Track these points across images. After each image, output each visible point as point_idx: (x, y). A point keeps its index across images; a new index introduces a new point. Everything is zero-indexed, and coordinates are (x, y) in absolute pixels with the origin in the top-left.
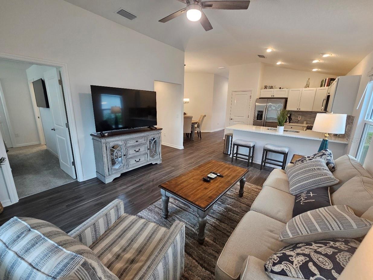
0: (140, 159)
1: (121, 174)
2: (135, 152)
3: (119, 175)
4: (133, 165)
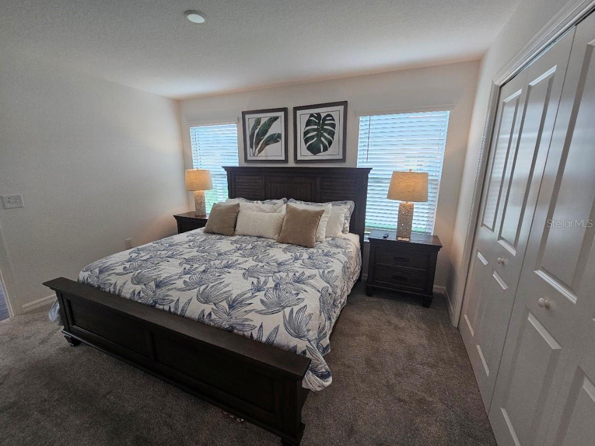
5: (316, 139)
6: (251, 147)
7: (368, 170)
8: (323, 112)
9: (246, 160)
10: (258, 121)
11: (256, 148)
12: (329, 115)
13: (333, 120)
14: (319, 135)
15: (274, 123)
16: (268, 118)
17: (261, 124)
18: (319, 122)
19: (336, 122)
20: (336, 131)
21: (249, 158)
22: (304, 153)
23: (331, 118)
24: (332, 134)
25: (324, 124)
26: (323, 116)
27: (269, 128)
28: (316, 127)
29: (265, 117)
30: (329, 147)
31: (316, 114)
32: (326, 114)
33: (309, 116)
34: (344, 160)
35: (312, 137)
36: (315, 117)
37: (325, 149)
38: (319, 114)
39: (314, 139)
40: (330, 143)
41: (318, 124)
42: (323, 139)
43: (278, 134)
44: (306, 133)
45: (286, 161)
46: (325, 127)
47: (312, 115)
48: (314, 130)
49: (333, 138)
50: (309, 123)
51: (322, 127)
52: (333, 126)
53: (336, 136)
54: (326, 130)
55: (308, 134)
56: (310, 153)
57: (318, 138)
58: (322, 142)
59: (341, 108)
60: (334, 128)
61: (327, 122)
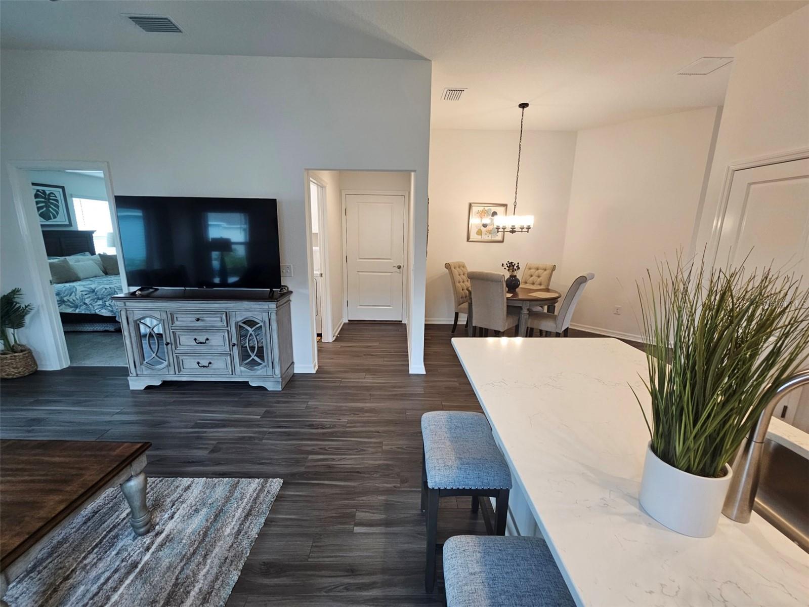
0: (210, 363)
1: (164, 381)
2: (194, 343)
3: (157, 383)
4: (190, 372)
5: (45, 209)
7: (92, 232)
8: (48, 190)
12: (51, 193)
13: (55, 197)
14: (47, 207)
18: (46, 196)
19: (59, 198)
20: (60, 204)
23: (54, 195)
24: (57, 206)
25: (49, 199)
26: (48, 193)
28: (43, 200)
30: (57, 215)
31: (42, 190)
33: (35, 191)
34: (70, 225)
35: (42, 207)
36: (41, 192)
37: (55, 217)
38: (44, 191)
39: (43, 209)
40: (57, 213)
41: (45, 198)
42: (50, 209)
44: (37, 203)
46: (51, 201)
47: (38, 191)
48: (42, 202)
49: (58, 209)
50: (37, 196)
51: (49, 201)
52: (57, 201)
53: (60, 208)
54: (51, 203)
57: (47, 209)
58: (51, 212)
59: (60, 190)
60: (58, 203)
61: (51, 198)
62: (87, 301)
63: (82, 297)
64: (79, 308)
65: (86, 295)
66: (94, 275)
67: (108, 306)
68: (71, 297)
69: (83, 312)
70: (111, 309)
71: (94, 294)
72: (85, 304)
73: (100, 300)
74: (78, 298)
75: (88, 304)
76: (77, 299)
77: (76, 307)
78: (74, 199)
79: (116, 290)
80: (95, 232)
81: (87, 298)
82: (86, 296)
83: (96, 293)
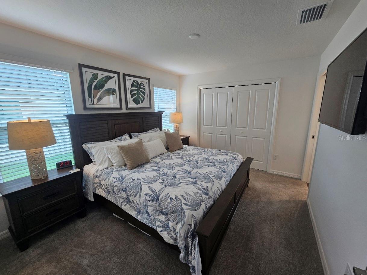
6: (90, 96)
7: (162, 112)
8: (140, 81)
9: (85, 108)
10: (95, 77)
11: (94, 98)
12: (142, 83)
13: (144, 86)
14: (138, 94)
15: (109, 81)
16: (105, 76)
17: (99, 79)
18: (138, 86)
19: (146, 88)
21: (88, 106)
22: (131, 104)
23: (143, 85)
24: (144, 93)
25: (140, 88)
26: (140, 83)
27: (106, 84)
28: (136, 89)
29: (101, 75)
30: (144, 101)
31: (136, 81)
32: (141, 82)
33: (132, 81)
34: (150, 108)
35: (135, 94)
36: (135, 83)
37: (142, 102)
38: (137, 81)
39: (136, 95)
40: (144, 99)
41: (137, 87)
42: (140, 96)
43: (114, 89)
44: (132, 91)
45: (121, 108)
46: (141, 89)
47: (134, 81)
48: (135, 90)
49: (145, 96)
50: (132, 85)
51: (140, 89)
52: (144, 89)
54: (141, 91)
55: (133, 92)
56: (134, 104)
57: (138, 95)
58: (140, 98)
59: (147, 81)
60: (145, 91)
61: (141, 87)
62: (150, 209)
63: (145, 202)
64: (142, 215)
65: (149, 201)
66: (159, 154)
67: (171, 230)
68: (135, 198)
69: (144, 222)
70: (175, 237)
71: (157, 203)
72: (147, 212)
73: (163, 214)
74: (142, 202)
75: (150, 214)
76: (141, 204)
77: (139, 213)
78: (155, 88)
79: (184, 207)
80: (164, 113)
81: (150, 206)
82: (150, 203)
83: (160, 204)
